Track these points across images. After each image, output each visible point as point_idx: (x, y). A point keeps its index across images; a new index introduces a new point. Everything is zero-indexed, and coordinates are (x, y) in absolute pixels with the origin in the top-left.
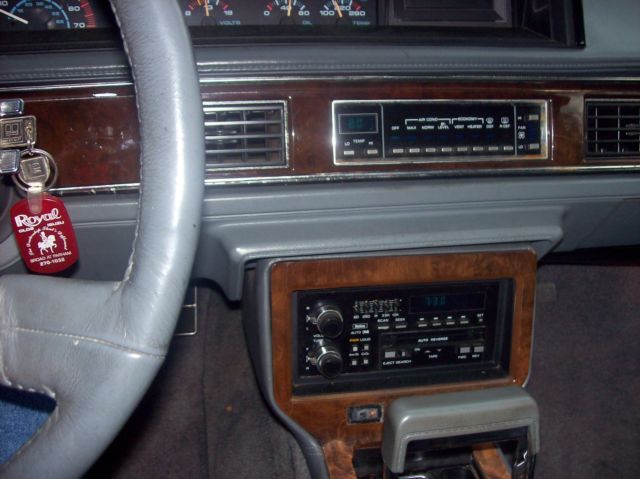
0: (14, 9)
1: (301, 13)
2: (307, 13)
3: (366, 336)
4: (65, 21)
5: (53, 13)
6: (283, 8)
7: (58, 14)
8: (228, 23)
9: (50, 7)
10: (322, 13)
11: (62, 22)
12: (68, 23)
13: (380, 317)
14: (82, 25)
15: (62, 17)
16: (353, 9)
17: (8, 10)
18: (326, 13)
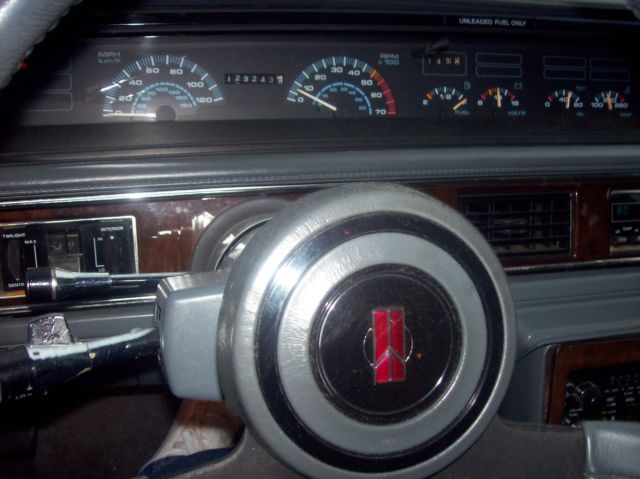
0: (320, 94)
1: (576, 105)
2: (581, 105)
3: (613, 408)
4: (368, 108)
5: (357, 100)
6: (562, 99)
7: (361, 100)
8: (515, 113)
9: (354, 93)
10: (593, 105)
11: (364, 108)
12: (370, 110)
13: (626, 390)
14: (383, 112)
15: (364, 103)
16: (619, 101)
17: (314, 95)
18: (596, 104)
